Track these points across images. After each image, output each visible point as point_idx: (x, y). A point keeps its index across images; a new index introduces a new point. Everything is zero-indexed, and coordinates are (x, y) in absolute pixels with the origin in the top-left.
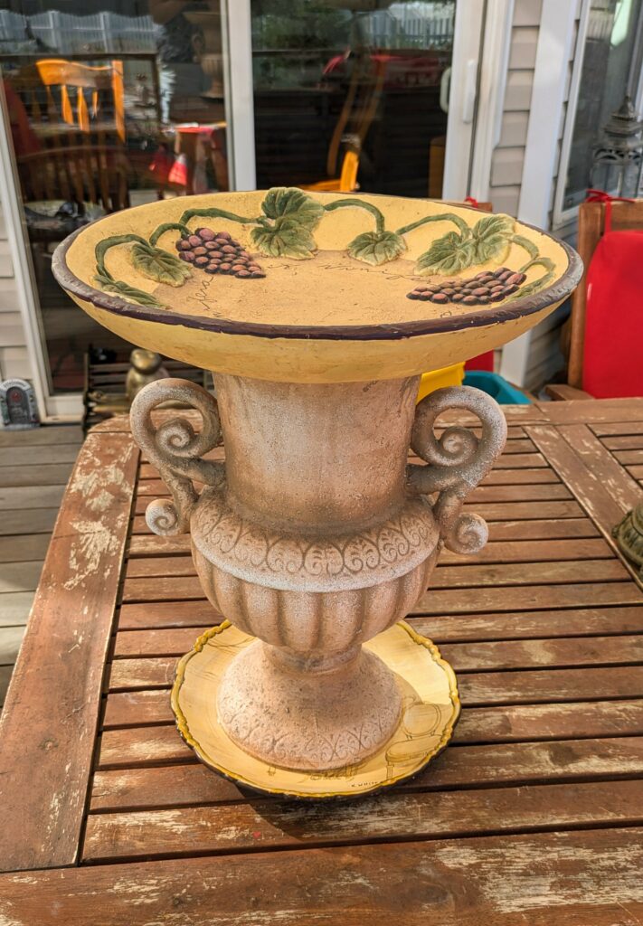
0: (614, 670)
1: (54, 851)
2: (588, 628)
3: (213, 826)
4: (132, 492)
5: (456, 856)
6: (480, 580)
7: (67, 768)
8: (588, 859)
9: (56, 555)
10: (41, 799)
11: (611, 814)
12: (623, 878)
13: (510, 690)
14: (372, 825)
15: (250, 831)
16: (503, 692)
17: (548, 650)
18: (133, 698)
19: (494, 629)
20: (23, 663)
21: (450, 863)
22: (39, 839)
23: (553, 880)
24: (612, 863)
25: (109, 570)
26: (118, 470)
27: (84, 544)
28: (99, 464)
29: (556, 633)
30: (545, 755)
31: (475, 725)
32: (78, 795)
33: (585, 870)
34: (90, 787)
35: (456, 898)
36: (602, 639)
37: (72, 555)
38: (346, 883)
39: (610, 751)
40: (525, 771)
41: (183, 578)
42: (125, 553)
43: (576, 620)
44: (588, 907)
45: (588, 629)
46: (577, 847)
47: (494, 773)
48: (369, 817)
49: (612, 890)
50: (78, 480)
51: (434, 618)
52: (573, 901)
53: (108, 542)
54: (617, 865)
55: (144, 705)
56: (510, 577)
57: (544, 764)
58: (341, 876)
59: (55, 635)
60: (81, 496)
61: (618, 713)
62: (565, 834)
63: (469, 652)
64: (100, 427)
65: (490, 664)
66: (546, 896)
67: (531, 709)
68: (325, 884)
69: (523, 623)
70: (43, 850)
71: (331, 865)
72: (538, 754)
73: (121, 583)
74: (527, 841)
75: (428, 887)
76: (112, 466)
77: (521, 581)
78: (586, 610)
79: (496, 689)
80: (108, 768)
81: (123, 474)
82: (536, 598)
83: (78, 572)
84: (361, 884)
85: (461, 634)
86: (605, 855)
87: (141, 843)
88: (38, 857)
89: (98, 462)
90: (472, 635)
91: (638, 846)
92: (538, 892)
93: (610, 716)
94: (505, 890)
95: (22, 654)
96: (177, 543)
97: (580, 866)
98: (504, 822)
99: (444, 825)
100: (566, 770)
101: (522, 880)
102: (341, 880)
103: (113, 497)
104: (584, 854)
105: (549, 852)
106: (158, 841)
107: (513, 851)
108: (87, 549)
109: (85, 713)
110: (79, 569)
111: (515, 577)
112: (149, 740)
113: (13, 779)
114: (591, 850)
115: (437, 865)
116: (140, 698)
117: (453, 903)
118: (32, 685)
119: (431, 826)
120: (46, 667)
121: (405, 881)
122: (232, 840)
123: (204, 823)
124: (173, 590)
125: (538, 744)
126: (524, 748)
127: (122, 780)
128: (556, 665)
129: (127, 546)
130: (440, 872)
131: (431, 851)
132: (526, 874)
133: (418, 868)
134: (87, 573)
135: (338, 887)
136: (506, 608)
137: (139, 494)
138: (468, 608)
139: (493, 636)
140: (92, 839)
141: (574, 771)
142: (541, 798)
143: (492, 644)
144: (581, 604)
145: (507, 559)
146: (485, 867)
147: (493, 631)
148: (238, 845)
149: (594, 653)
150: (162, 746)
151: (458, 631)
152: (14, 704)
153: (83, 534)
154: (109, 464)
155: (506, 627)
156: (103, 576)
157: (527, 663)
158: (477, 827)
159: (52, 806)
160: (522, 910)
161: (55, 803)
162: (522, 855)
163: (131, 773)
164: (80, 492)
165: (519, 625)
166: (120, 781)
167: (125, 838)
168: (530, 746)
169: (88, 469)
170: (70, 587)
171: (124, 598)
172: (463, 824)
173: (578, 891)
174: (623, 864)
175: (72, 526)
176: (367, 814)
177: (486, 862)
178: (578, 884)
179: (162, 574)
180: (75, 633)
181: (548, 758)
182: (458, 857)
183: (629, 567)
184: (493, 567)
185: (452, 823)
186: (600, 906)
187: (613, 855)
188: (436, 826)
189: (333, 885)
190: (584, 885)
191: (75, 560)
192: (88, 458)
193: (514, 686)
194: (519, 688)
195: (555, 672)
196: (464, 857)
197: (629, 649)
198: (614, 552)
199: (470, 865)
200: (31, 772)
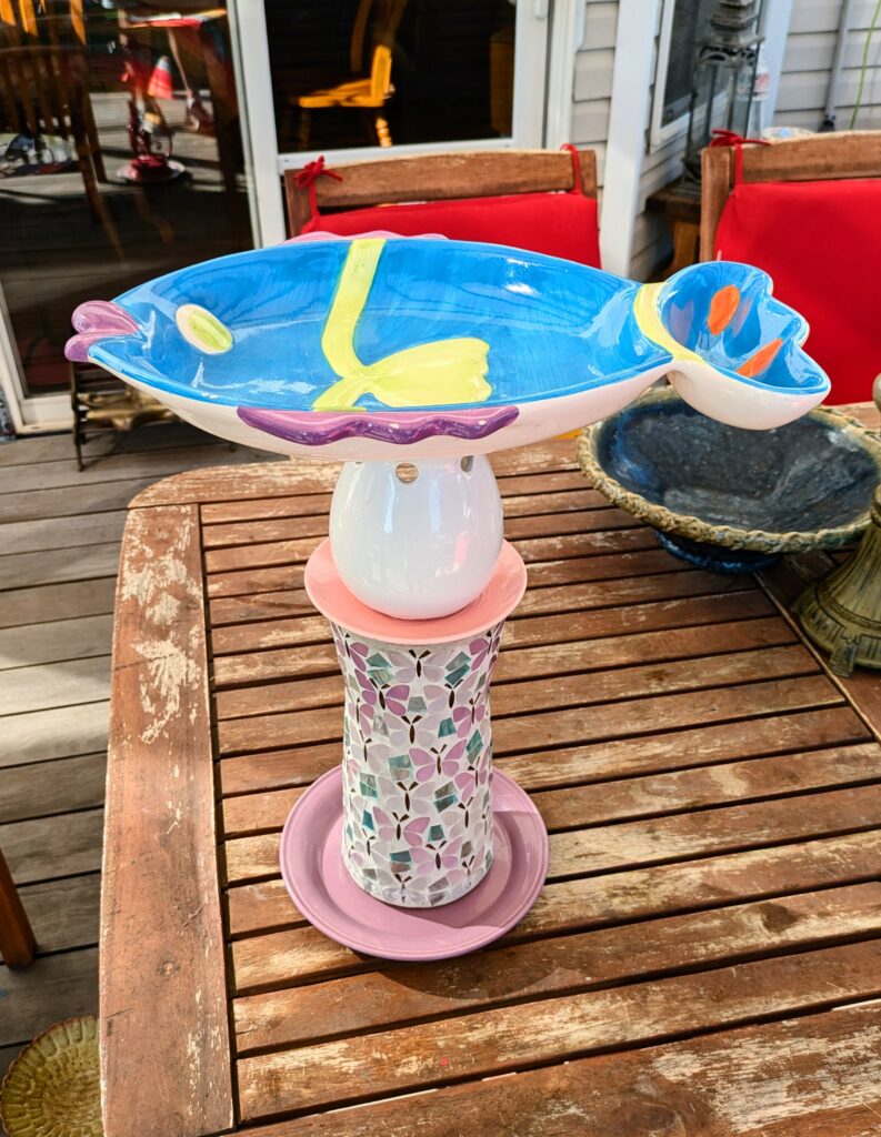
0: (818, 797)
1: (204, 1113)
2: (781, 742)
3: (389, 1058)
4: (201, 594)
5: (677, 1065)
6: (647, 686)
7: (198, 996)
8: (823, 1051)
9: (122, 694)
10: (174, 1044)
11: (841, 990)
12: (865, 1072)
13: (704, 837)
14: (574, 1036)
15: (434, 1060)
16: (698, 839)
17: (740, 776)
18: (261, 892)
19: (673, 754)
20: (112, 854)
21: (671, 1076)
22: (184, 1100)
23: (789, 1083)
24: (850, 1053)
25: (194, 711)
26: (177, 561)
27: (156, 675)
28: (151, 555)
29: (745, 754)
30: (757, 921)
31: (672, 888)
32: (218, 1033)
33: (822, 1065)
34: (231, 1021)
35: (685, 1120)
36: (798, 756)
37: (144, 693)
38: (557, 1115)
39: (829, 908)
40: (738, 943)
41: (290, 715)
42: (211, 683)
43: (765, 733)
44: (832, 1114)
45: (781, 744)
46: (810, 1037)
47: (703, 951)
48: (569, 1025)
49: (857, 1087)
50: (129, 580)
51: (600, 745)
52: (815, 1108)
53: (185, 669)
54: (857, 1055)
55: (276, 901)
56: (681, 680)
57: (759, 932)
58: (550, 1107)
59: (145, 810)
60: (137, 605)
61: (830, 855)
62: (794, 1022)
63: (649, 789)
64: (142, 500)
65: (676, 803)
66: (784, 1104)
67: (732, 860)
68: (533, 1120)
69: (707, 742)
70: (191, 1113)
71: (537, 1094)
72: (749, 918)
73: (214, 727)
74: (753, 1036)
75: (651, 1109)
76: (169, 556)
77: (694, 684)
78: (775, 719)
79: (688, 837)
80: (248, 992)
81: (184, 567)
82: (715, 706)
83: (155, 716)
84: (574, 1115)
85: (636, 764)
86: (842, 1044)
87: (309, 1091)
88: (186, 1124)
89: (149, 552)
90: (649, 765)
91: (876, 1028)
92: (775, 1101)
93: (824, 860)
94: (737, 1103)
95: (108, 842)
96: (273, 665)
97: (815, 1062)
98: (724, 1014)
99: (657, 1027)
100: (784, 938)
101: (755, 1087)
102: (549, 1113)
103: (179, 602)
104: (818, 1045)
105: (779, 1047)
106: (328, 1086)
107: (739, 1051)
108: (160, 682)
109: (205, 919)
110: (157, 713)
111: (688, 679)
112: (291, 948)
113: (133, 1020)
114: (825, 1040)
115: (656, 1079)
116: (269, 890)
117: (683, 1127)
118: (130, 884)
119: (643, 1029)
120: (143, 858)
121: (624, 1105)
122: (415, 1074)
123: (378, 1056)
124: (280, 733)
125: (746, 906)
126: (732, 913)
127: (270, 1007)
128: (752, 796)
129: (211, 673)
130: (661, 1088)
131: (647, 1062)
132: (757, 1079)
133: (636, 1086)
134: (167, 717)
135: (550, 1122)
136: (683, 724)
137: (210, 595)
138: (638, 727)
139: (674, 764)
140: (248, 1093)
141: (792, 938)
142: (761, 978)
143: (675, 775)
144: (769, 711)
145: (674, 655)
146: (712, 1075)
147: (672, 757)
148: (424, 1080)
149: (793, 778)
150: (309, 956)
151: (632, 760)
152: (113, 914)
153: (151, 661)
154: (165, 553)
155: (686, 750)
156: (189, 720)
157: (717, 797)
158: (695, 1024)
159: (189, 1051)
160: (761, 1126)
161: (192, 1048)
162: (751, 1055)
163: (277, 997)
164: (134, 598)
165: (702, 746)
166: (267, 1008)
167: (286, 1086)
168: (738, 909)
169: (139, 562)
170: (150, 739)
171: (222, 750)
172: (679, 1022)
173: (818, 1094)
174: (863, 1053)
175: (134, 650)
176: (566, 1023)
177: (712, 1069)
178: (817, 1085)
179: (262, 712)
180: (170, 806)
181: (760, 923)
182: (678, 1066)
183: (816, 653)
184: (659, 667)
185: (666, 1022)
186: (846, 1110)
187: (850, 1042)
188: (647, 1029)
189: (543, 1120)
190: (824, 1084)
191: (147, 698)
192: (134, 547)
193: (708, 830)
194: (715, 833)
195: (753, 807)
196: (686, 1066)
197: (831, 767)
198: (797, 635)
199: (695, 1076)
200: (155, 1009)
